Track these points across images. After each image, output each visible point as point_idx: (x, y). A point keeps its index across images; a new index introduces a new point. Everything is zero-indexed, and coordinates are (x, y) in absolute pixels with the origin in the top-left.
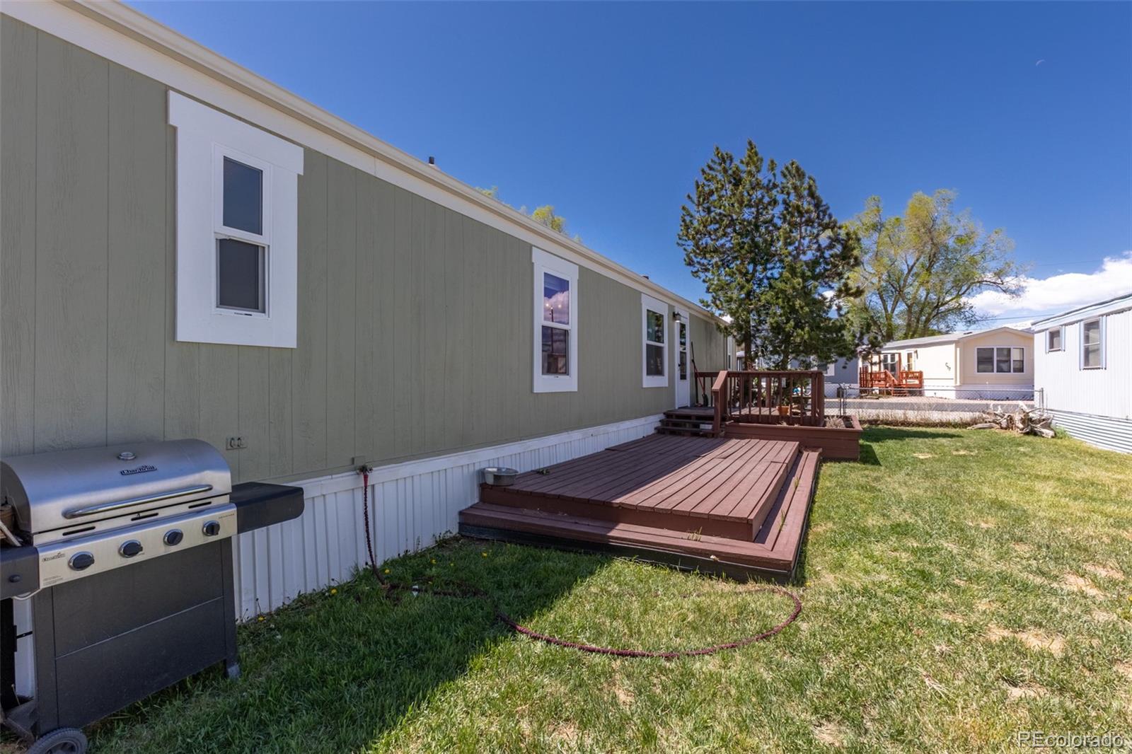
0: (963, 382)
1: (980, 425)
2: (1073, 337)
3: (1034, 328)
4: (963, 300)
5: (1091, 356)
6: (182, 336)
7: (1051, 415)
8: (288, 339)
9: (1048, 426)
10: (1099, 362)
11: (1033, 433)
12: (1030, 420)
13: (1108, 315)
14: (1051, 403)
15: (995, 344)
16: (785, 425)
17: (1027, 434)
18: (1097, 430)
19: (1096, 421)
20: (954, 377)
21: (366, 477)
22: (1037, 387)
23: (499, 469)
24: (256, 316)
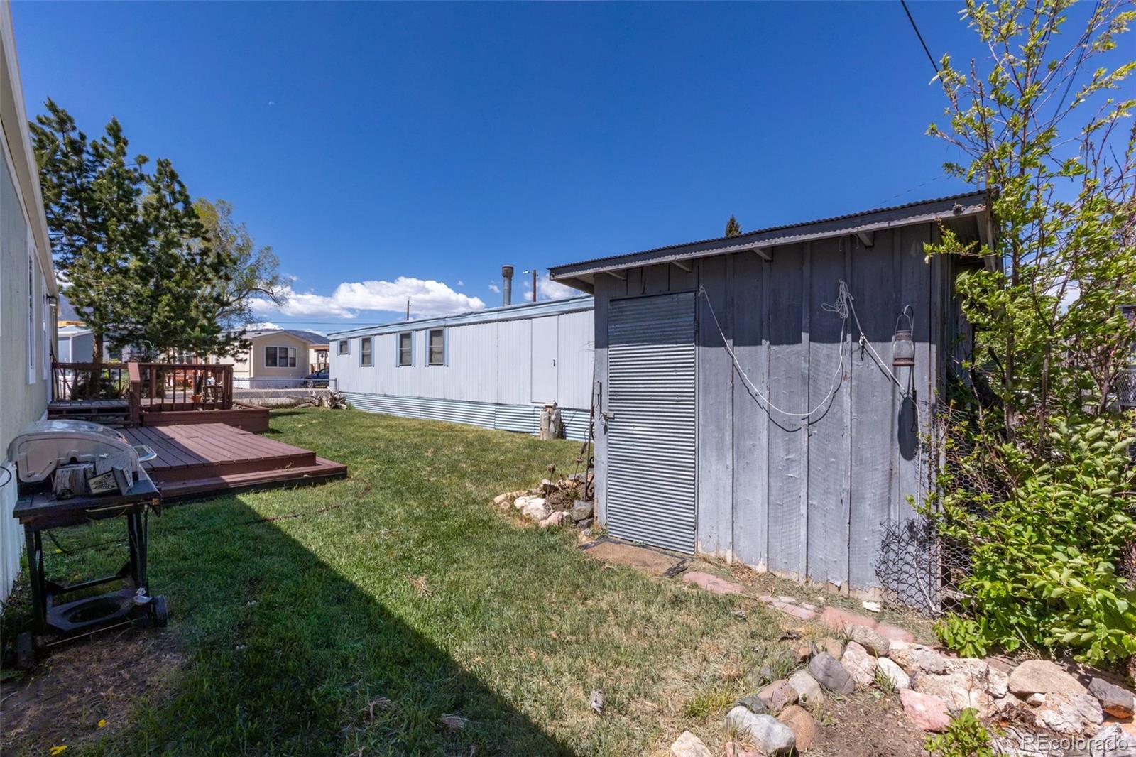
0: (255, 375)
1: (302, 405)
2: (355, 346)
3: (329, 337)
4: (244, 302)
5: (366, 359)
7: (342, 395)
9: (343, 402)
10: (370, 362)
11: (337, 407)
12: (335, 399)
13: (375, 335)
14: (342, 387)
15: (278, 344)
16: (201, 410)
17: (334, 408)
18: (369, 402)
19: (368, 397)
20: (248, 370)
22: (331, 377)
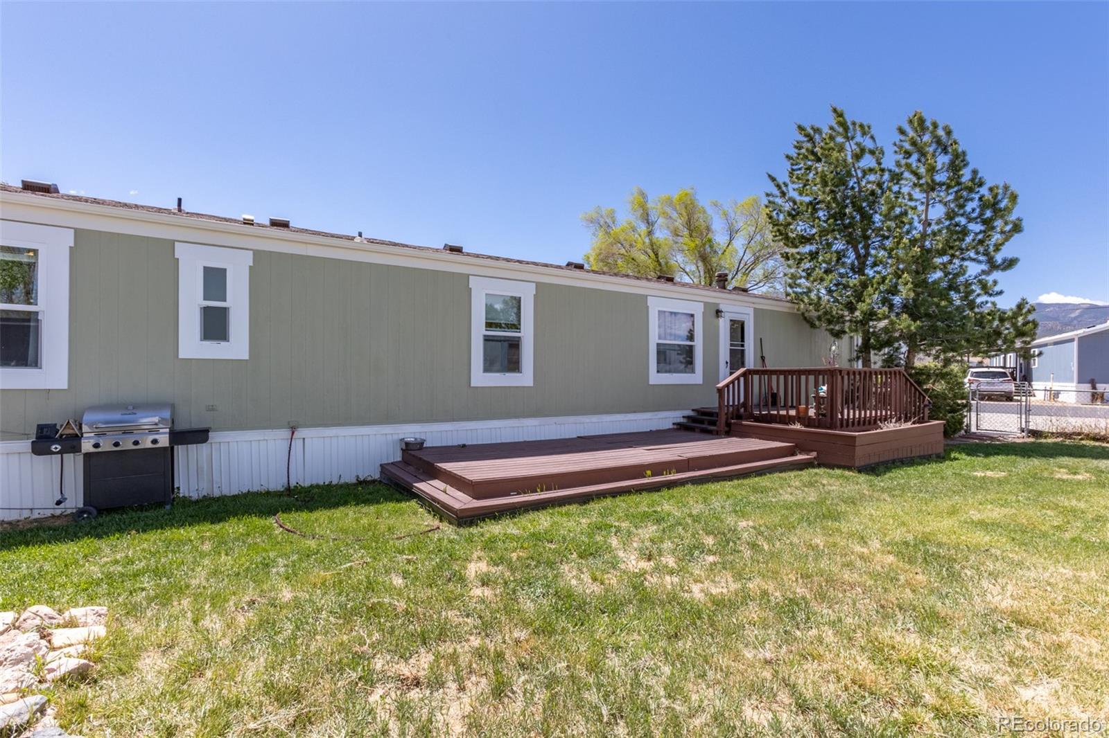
6: (181, 356)
8: (244, 354)
16: (798, 425)
21: (293, 433)
23: (416, 439)
24: (223, 344)
